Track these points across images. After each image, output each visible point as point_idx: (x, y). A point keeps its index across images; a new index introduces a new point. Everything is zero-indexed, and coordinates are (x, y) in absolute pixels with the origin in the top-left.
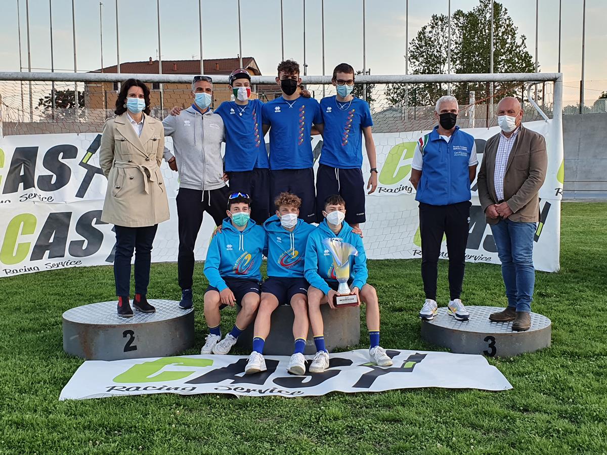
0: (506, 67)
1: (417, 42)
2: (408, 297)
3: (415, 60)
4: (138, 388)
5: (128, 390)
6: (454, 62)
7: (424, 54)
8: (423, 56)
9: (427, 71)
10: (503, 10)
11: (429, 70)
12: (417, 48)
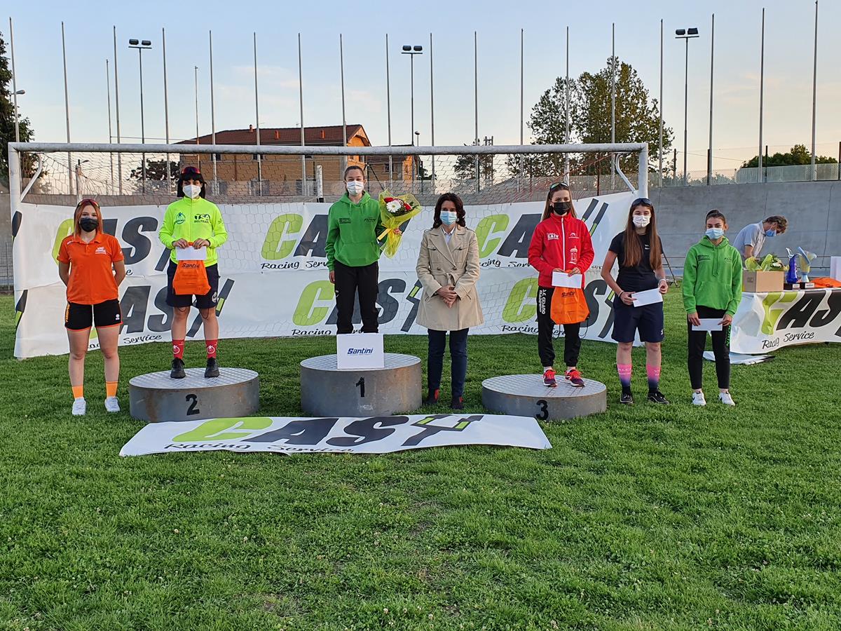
0: (637, 134)
1: (539, 107)
2: (483, 369)
3: (538, 128)
4: (194, 446)
5: (185, 447)
6: (582, 129)
7: (548, 120)
8: (547, 123)
9: (552, 139)
10: (633, 71)
11: (554, 138)
12: (541, 114)
